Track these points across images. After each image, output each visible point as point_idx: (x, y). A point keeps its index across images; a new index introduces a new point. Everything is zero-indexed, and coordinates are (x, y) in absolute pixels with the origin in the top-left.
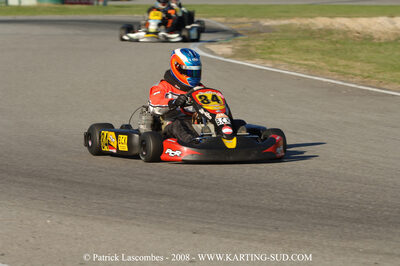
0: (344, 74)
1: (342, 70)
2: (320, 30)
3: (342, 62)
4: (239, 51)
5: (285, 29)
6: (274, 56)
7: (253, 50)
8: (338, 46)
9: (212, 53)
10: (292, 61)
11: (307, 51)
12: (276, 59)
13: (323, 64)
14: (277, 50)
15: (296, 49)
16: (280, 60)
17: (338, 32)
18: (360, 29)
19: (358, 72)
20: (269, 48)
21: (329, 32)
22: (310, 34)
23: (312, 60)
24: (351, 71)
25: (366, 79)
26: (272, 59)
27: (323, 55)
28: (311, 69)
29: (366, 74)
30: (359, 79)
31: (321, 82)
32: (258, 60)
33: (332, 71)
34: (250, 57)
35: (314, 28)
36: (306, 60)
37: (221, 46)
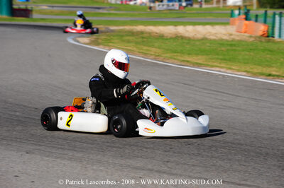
1: (145, 52)
2: (138, 32)
3: (145, 48)
4: (93, 41)
5: (120, 31)
6: (110, 44)
7: (100, 41)
8: (145, 40)
9: (78, 42)
11: (129, 42)
13: (135, 49)
14: (112, 41)
15: (123, 41)
16: (112, 46)
17: (147, 33)
18: (158, 32)
21: (142, 32)
22: (132, 33)
23: (129, 46)
24: (150, 52)
25: (157, 57)
26: (108, 46)
30: (153, 57)
32: (101, 46)
33: (139, 52)
34: (98, 44)
35: (135, 31)
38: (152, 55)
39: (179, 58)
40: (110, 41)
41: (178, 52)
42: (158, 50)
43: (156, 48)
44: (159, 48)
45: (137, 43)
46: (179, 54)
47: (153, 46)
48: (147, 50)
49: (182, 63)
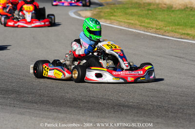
0: (147, 28)
1: (146, 25)
3: (148, 21)
6: (112, 17)
7: (102, 14)
10: (121, 20)
11: (132, 14)
12: (113, 19)
13: (137, 22)
14: (115, 14)
15: (126, 14)
16: (115, 20)
19: (155, 26)
20: (111, 13)
23: (132, 20)
24: (151, 26)
25: (157, 31)
26: (110, 19)
27: (139, 17)
28: (130, 25)
29: (159, 27)
30: (154, 30)
31: (133, 32)
33: (141, 26)
36: (129, 20)
37: (86, 12)
38: (152, 28)
39: (180, 31)
40: (112, 14)
41: (181, 25)
42: (161, 23)
43: (159, 20)
44: (162, 21)
45: (139, 16)
46: (181, 27)
47: (156, 19)
48: (149, 23)
49: (182, 37)
